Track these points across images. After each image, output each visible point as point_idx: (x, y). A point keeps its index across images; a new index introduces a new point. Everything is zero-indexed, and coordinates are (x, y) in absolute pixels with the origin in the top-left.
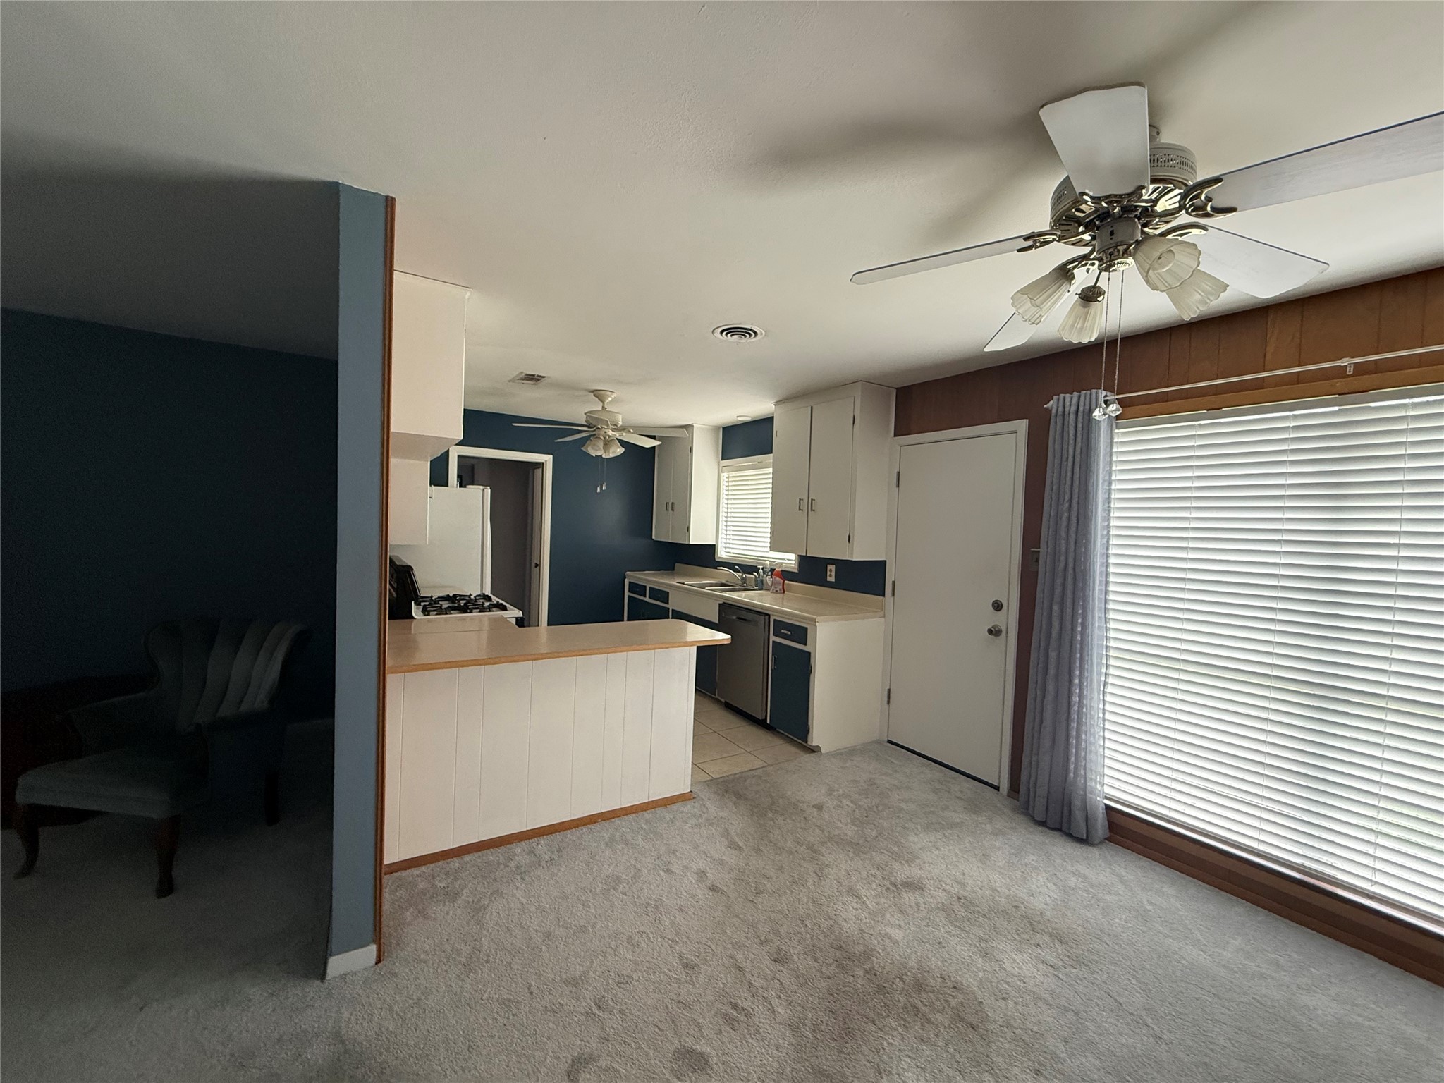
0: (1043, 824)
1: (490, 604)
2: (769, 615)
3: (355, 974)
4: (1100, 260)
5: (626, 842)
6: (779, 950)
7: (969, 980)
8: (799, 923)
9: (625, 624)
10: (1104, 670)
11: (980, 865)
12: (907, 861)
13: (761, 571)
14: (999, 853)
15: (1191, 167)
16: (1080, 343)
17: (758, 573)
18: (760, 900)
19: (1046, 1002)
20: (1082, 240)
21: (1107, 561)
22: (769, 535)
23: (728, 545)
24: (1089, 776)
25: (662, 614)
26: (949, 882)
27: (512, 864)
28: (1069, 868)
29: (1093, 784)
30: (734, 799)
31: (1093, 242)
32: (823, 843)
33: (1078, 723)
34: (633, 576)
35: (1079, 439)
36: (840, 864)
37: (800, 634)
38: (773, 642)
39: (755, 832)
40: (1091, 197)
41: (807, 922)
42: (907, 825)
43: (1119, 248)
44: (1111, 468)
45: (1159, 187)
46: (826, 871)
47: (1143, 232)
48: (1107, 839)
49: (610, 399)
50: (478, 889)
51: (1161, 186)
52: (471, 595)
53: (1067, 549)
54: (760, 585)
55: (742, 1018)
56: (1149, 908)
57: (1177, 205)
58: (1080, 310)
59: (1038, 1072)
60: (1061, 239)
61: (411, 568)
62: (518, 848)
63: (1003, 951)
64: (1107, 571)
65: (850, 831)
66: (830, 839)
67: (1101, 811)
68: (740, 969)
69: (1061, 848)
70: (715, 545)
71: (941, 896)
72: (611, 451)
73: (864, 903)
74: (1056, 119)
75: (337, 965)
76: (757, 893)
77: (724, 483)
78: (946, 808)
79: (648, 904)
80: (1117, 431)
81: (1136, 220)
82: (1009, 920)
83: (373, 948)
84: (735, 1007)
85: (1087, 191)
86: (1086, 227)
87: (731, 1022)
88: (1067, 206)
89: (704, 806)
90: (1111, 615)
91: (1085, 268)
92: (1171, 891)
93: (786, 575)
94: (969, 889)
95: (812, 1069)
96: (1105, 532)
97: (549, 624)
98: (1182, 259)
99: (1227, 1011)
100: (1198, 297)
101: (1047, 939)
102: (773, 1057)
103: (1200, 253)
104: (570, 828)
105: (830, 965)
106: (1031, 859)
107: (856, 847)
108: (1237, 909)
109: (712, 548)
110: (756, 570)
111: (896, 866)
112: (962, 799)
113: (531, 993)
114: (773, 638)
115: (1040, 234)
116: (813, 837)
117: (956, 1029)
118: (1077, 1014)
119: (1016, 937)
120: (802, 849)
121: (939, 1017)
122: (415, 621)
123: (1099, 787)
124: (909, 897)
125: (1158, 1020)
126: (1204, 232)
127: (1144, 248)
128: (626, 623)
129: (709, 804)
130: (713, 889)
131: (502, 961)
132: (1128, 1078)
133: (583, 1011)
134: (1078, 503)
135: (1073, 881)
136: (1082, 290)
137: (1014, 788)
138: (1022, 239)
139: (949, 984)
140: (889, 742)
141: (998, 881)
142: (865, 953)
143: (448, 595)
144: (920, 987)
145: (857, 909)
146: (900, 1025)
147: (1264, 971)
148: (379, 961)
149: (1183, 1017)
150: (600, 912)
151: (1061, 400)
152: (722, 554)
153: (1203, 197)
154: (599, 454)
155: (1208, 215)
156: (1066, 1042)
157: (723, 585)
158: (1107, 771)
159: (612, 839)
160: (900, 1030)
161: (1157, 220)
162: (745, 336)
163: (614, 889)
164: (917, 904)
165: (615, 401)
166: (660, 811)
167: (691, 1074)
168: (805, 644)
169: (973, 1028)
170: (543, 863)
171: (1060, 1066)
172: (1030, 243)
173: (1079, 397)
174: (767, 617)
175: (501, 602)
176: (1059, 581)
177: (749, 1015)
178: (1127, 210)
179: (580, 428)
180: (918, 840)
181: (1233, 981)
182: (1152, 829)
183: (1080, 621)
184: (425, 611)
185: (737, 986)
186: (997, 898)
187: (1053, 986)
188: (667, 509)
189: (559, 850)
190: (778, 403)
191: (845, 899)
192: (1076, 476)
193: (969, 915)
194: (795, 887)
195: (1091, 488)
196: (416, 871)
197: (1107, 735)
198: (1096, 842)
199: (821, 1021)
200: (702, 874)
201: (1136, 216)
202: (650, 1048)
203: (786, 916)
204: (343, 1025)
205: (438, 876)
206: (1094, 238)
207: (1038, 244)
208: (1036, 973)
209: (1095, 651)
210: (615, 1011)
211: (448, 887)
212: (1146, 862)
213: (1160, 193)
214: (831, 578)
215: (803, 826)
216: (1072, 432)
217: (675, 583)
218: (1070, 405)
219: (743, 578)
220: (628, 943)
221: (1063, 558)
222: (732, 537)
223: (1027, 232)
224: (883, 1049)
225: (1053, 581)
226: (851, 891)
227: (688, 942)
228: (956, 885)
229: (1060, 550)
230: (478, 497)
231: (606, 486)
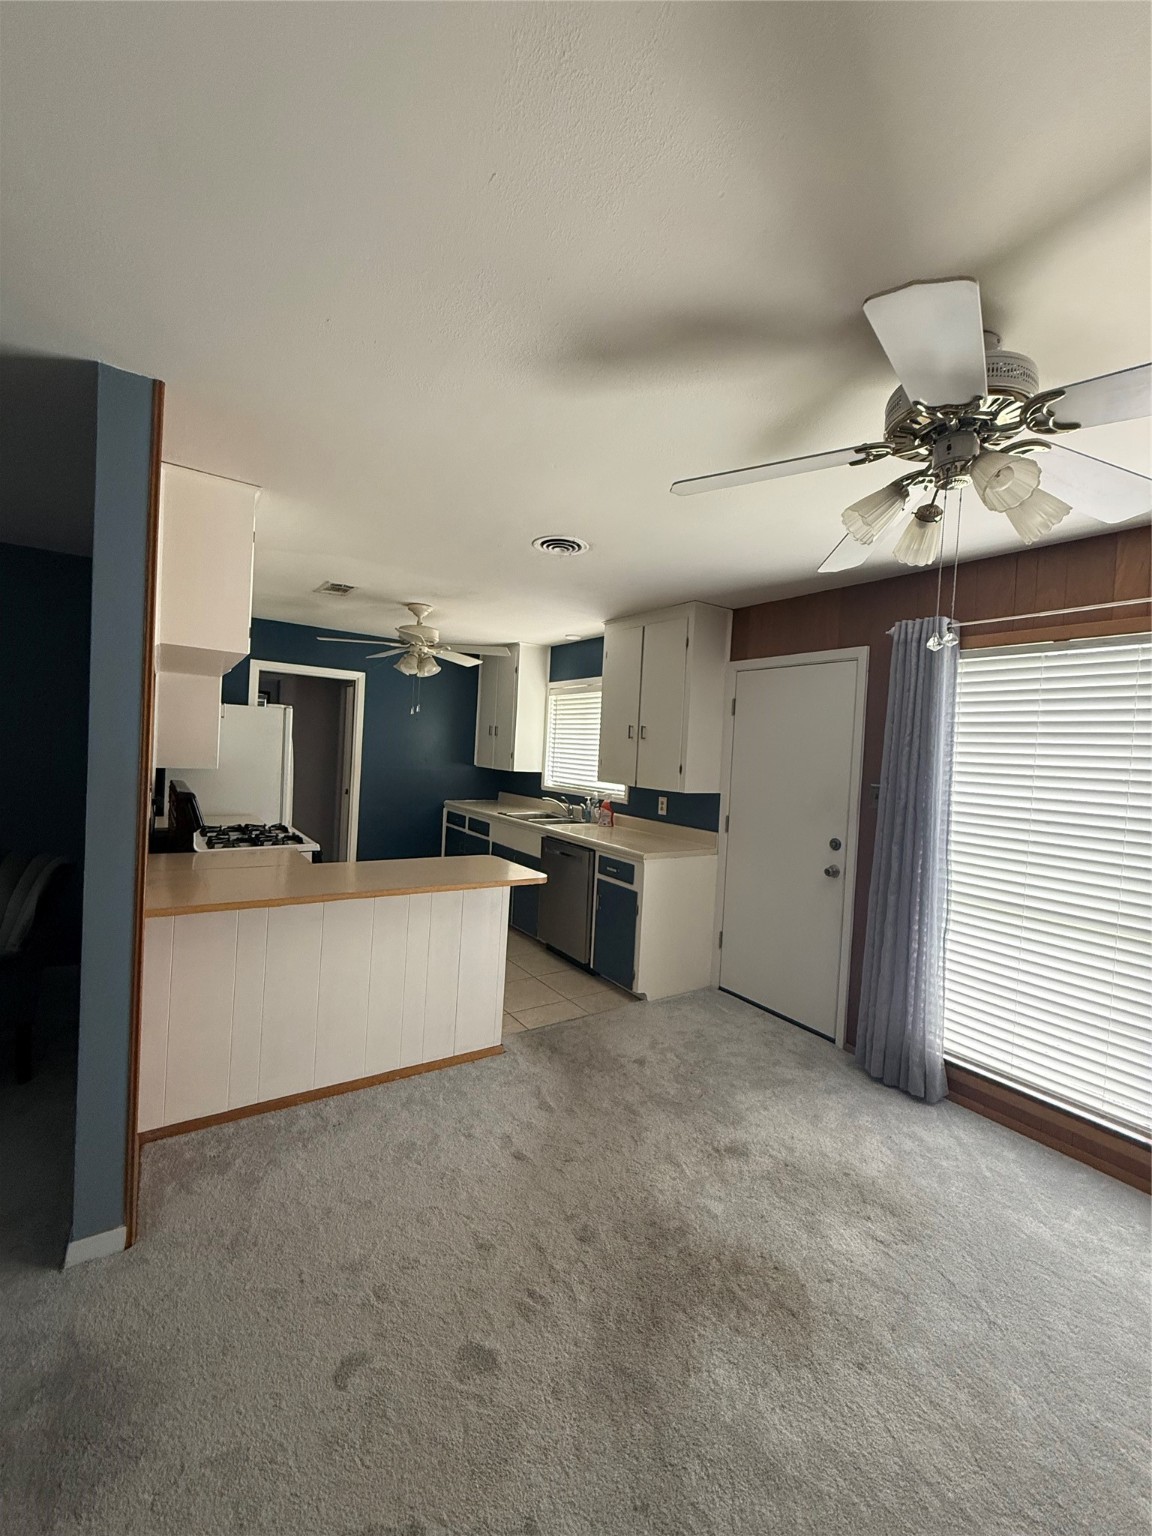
0: (879, 1080)
1: (285, 837)
2: (594, 851)
3: (98, 1261)
4: (937, 476)
5: (424, 1102)
6: (585, 1228)
7: (792, 1260)
8: (609, 1194)
9: (443, 860)
10: (944, 915)
11: (811, 1127)
12: (733, 1123)
13: (588, 802)
14: (832, 1113)
15: (1029, 376)
16: (916, 566)
17: (585, 804)
18: (569, 1169)
19: (874, 1284)
20: (918, 454)
21: (949, 800)
22: (597, 763)
23: (555, 774)
24: (927, 1028)
25: (480, 848)
26: (776, 1146)
27: (295, 1129)
28: (905, 1129)
29: (932, 1038)
30: (549, 1053)
31: (931, 458)
32: (643, 1103)
33: (917, 972)
34: (452, 805)
35: (921, 670)
36: (660, 1127)
37: (627, 871)
38: (598, 880)
39: (571, 1091)
40: (926, 407)
41: (619, 1195)
42: (734, 1082)
43: (957, 464)
44: (954, 700)
45: (999, 399)
46: (644, 1135)
47: (982, 448)
48: (946, 1097)
49: (426, 613)
50: (254, 1159)
51: (1001, 397)
52: (265, 825)
53: (908, 787)
54: (587, 817)
55: (539, 1307)
56: (988, 1174)
57: (1018, 419)
58: (916, 530)
59: (861, 1366)
60: (896, 452)
61: (193, 796)
62: (302, 1111)
63: (830, 1226)
64: (949, 810)
65: (672, 1089)
66: (651, 1097)
67: (940, 1067)
68: (540, 1249)
69: (896, 1108)
70: (540, 774)
71: (766, 1163)
72: (426, 669)
73: (683, 1171)
74: (883, 316)
75: (78, 1251)
76: (566, 1161)
77: (551, 707)
78: (777, 1063)
79: (444, 1174)
80: (961, 661)
81: (975, 434)
82: (839, 1189)
83: (122, 1231)
84: (531, 1294)
85: (921, 401)
86: (922, 440)
87: (525, 1312)
88: (902, 416)
89: (516, 1061)
90: (953, 857)
91: (923, 485)
92: (1012, 1155)
93: (615, 807)
94: (797, 1154)
95: (614, 1366)
96: (948, 769)
97: (358, 859)
98: (1020, 477)
99: (1067, 1292)
100: (1039, 519)
101: (879, 1211)
102: (570, 1354)
103: (1040, 471)
104: (364, 1087)
105: (641, 1244)
106: (865, 1120)
107: (678, 1108)
108: (1080, 1175)
109: (537, 777)
110: (584, 801)
111: (720, 1128)
112: (794, 1053)
113: (302, 1281)
114: (598, 876)
115: (873, 446)
116: (632, 1097)
117: (775, 1317)
118: (906, 1297)
119: (846, 1209)
120: (619, 1110)
121: (757, 1302)
122: (197, 855)
123: (938, 1041)
124: (731, 1164)
125: (993, 1302)
126: (1047, 450)
127: (982, 464)
128: (443, 858)
129: (520, 1059)
130: (518, 1157)
131: (272, 1243)
132: (958, 1371)
133: (359, 1302)
134: (920, 737)
135: (908, 1145)
136: (919, 509)
137: (850, 1040)
138: (853, 452)
139: (770, 1264)
140: (720, 988)
141: (828, 1144)
142: (680, 1228)
143: (240, 825)
144: (738, 1268)
145: (674, 1179)
146: (714, 1313)
147: (1107, 1245)
148: (129, 1245)
149: (1020, 1299)
150: (389, 1184)
151: (903, 627)
152: (548, 783)
153: (1045, 410)
154: (413, 672)
155: (1049, 431)
156: (893, 1330)
157: (548, 816)
158: (947, 1024)
159: (410, 1100)
160: (714, 1320)
161: (998, 434)
162: (568, 549)
163: (407, 1158)
164: (740, 1172)
165: (430, 616)
166: (467, 1068)
167: (476, 1376)
168: (632, 883)
169: (793, 1315)
170: (330, 1127)
171: (886, 1358)
172: (862, 456)
173: (922, 624)
174: (592, 853)
175: (298, 833)
176: (899, 820)
177: (546, 1304)
178: (965, 423)
179: (392, 644)
180: (746, 1099)
181: (1075, 1257)
182: (994, 1088)
183: (920, 863)
184: (210, 844)
185: (537, 1270)
186: (827, 1164)
187: (882, 1265)
188: (490, 734)
189: (350, 1113)
190: (608, 622)
191: (662, 1167)
192: (918, 709)
193: (795, 1183)
194: (608, 1153)
195: (932, 720)
196: (183, 1138)
197: (948, 985)
198: (936, 1100)
199: (627, 1310)
200: (507, 1139)
201: (975, 430)
202: (432, 1345)
203: (596, 1188)
204: (78, 1324)
205: (210, 1143)
206: (931, 453)
207: (871, 458)
208: (866, 1251)
209: (936, 896)
210: (396, 1302)
211: (219, 1156)
212: (986, 1123)
213: (1000, 405)
214: (662, 812)
215: (622, 1083)
216: (914, 660)
217: (495, 814)
218: (913, 633)
219: (569, 810)
220: (418, 1221)
221: (903, 796)
222: (559, 765)
223: (859, 444)
224: (694, 1341)
225: (893, 818)
226: (670, 1159)
227: (485, 1218)
228: (783, 1150)
229: (900, 787)
230: (279, 718)
231: (421, 708)
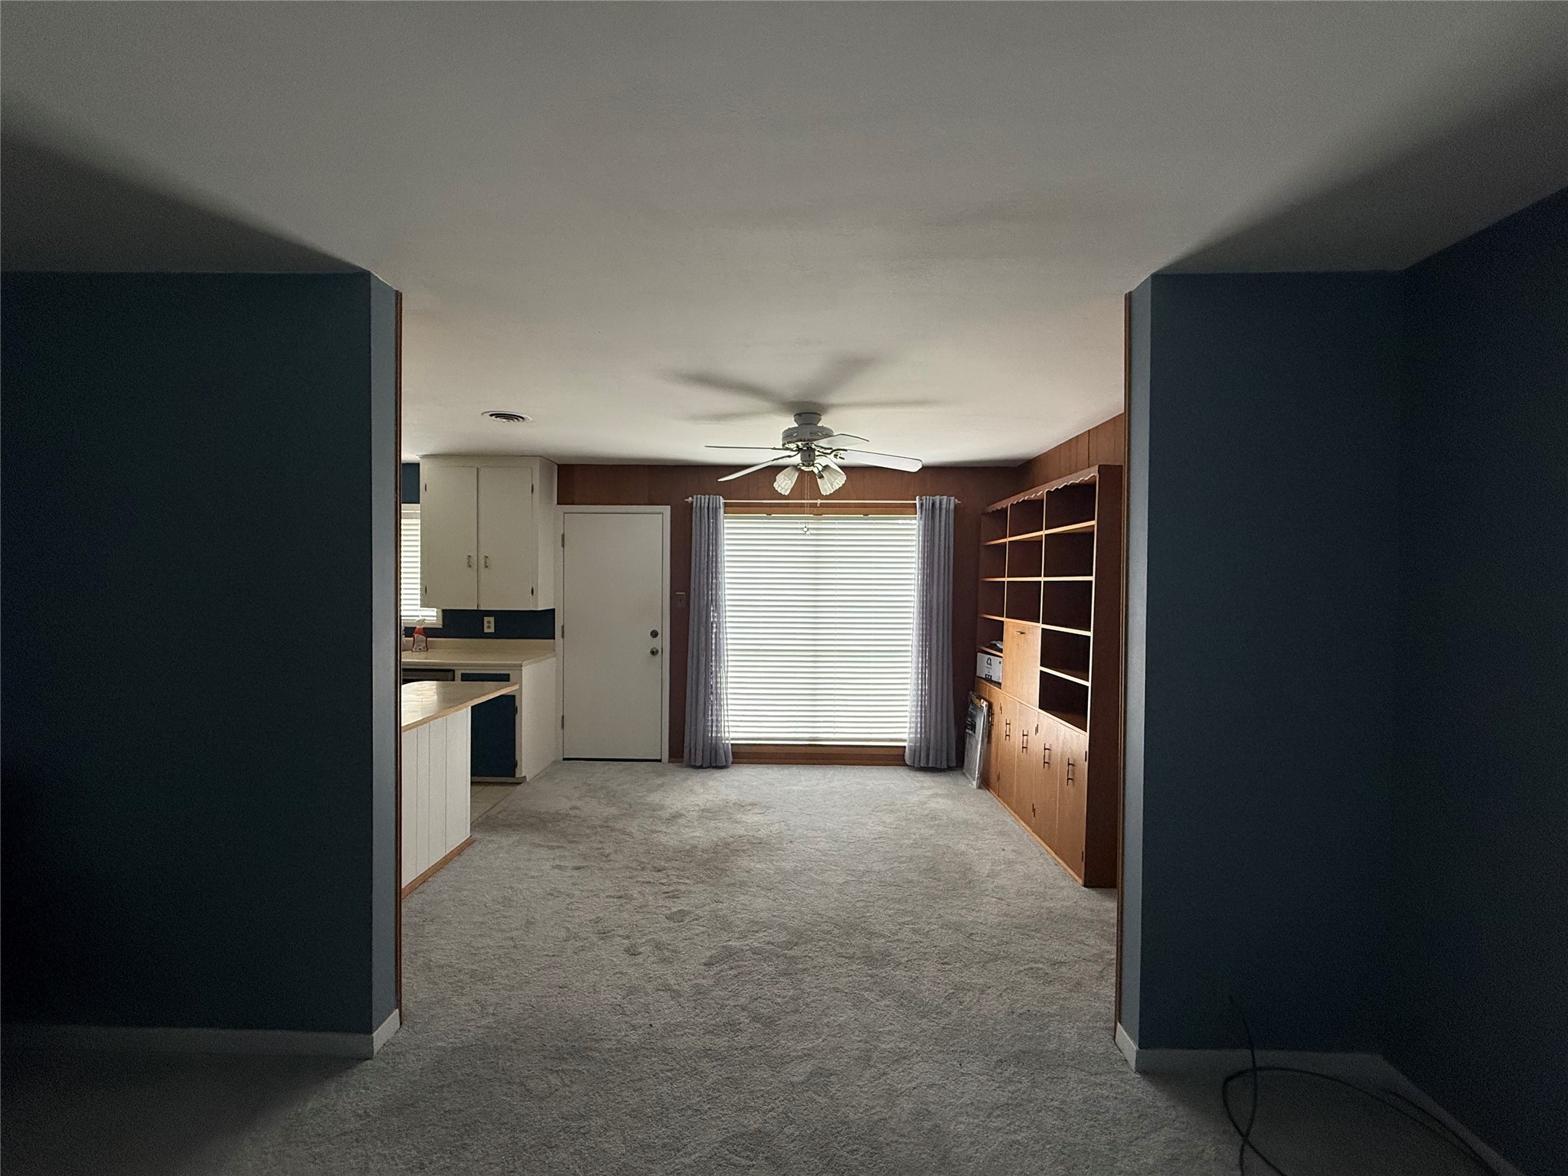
0: (701, 767)
7: (742, 833)
11: (695, 795)
12: (659, 808)
19: (771, 824)
26: (691, 806)
28: (729, 779)
30: (508, 828)
36: (630, 825)
42: (638, 795)
46: (627, 831)
48: (733, 761)
59: (790, 842)
63: (741, 818)
65: (612, 811)
67: (730, 748)
71: (694, 813)
73: (665, 832)
75: (377, 1040)
78: (646, 779)
80: (725, 521)
82: (730, 808)
83: (396, 1013)
93: (429, 632)
94: (702, 805)
101: (751, 806)
107: (627, 815)
116: (595, 822)
117: (755, 847)
119: (740, 812)
120: (598, 829)
121: (745, 847)
124: (681, 820)
129: (493, 839)
130: (577, 868)
137: (673, 757)
140: (564, 759)
141: (708, 797)
142: (692, 847)
148: (402, 1022)
151: (698, 498)
156: (789, 830)
162: (513, 419)
164: (688, 821)
166: (461, 858)
174: (452, 673)
182: (753, 748)
186: (716, 803)
187: (768, 819)
190: (426, 457)
191: (654, 836)
193: (713, 814)
208: (759, 818)
214: (489, 630)
215: (580, 820)
216: (706, 519)
218: (705, 503)
224: (741, 866)
225: (700, 612)
228: (694, 807)
229: (702, 593)
